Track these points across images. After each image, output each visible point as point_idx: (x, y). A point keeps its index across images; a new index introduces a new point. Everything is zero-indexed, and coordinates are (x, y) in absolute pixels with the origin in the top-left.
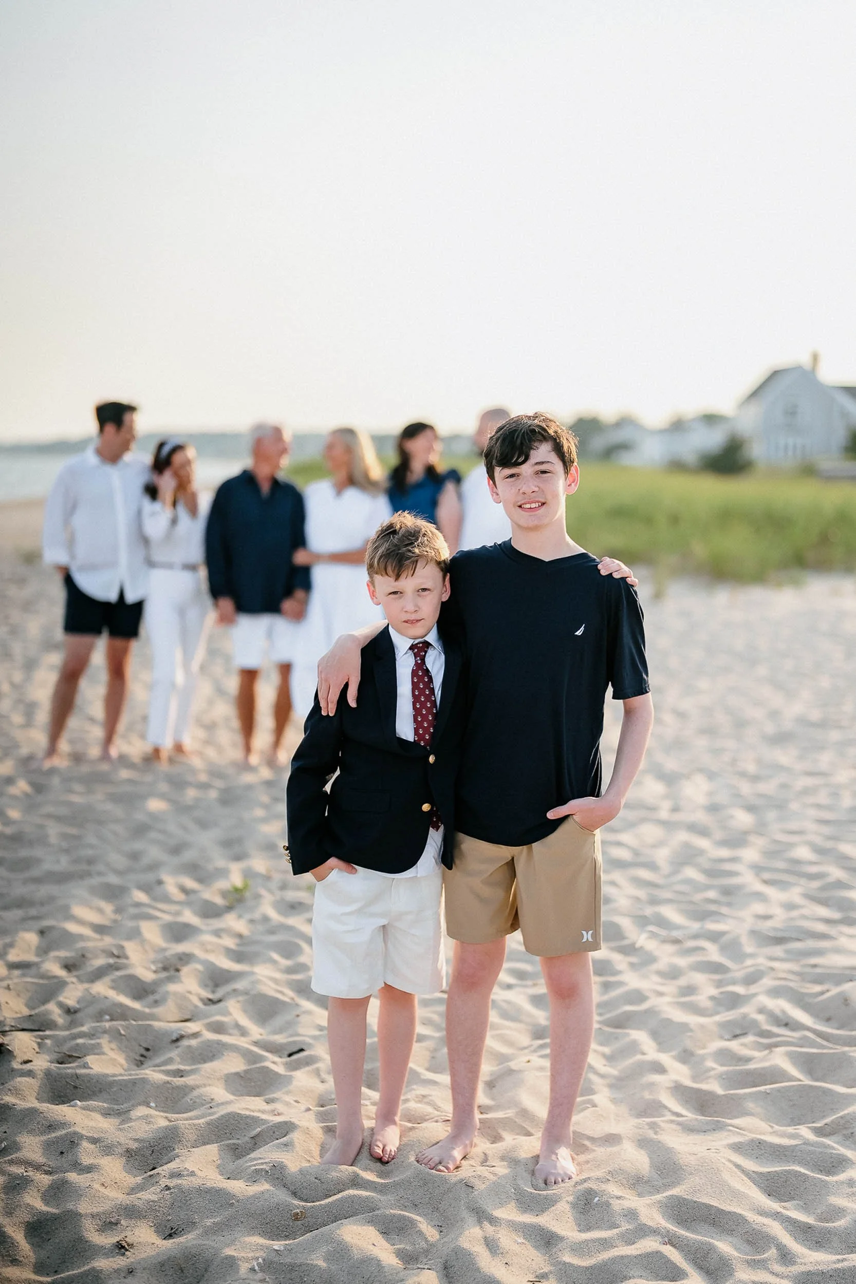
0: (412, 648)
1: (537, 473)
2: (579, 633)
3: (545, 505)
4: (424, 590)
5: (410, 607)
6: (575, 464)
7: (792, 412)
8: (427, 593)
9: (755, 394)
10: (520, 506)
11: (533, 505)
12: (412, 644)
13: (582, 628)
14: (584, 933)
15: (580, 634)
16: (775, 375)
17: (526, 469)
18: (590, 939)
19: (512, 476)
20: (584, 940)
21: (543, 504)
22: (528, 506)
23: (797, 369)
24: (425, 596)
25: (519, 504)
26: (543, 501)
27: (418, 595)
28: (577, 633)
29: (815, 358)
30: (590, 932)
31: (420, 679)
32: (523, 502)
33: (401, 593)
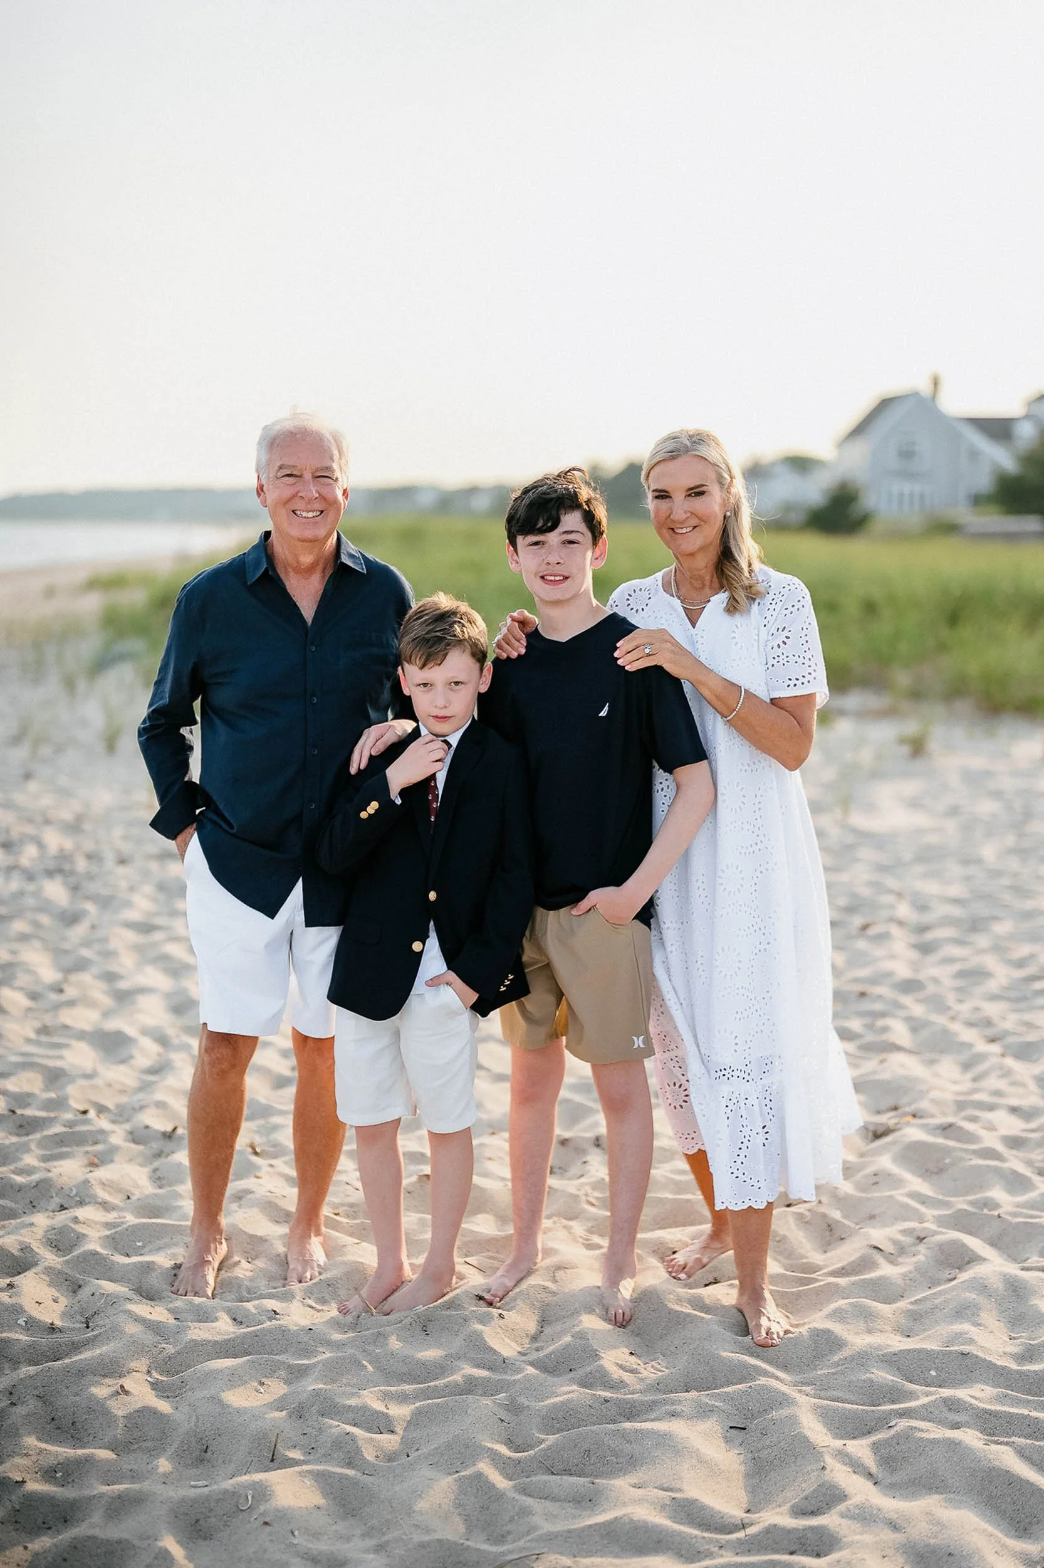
1: (564, 543)
3: (569, 579)
4: (457, 683)
5: (440, 702)
6: (604, 535)
7: (907, 454)
8: (460, 687)
9: (860, 430)
10: (542, 577)
11: (558, 578)
13: (606, 708)
14: (635, 1038)
16: (885, 405)
17: (553, 538)
18: (642, 1046)
19: (536, 543)
20: (636, 1046)
21: (566, 578)
22: (552, 578)
23: (913, 396)
24: (460, 690)
25: (541, 574)
26: (566, 574)
27: (451, 690)
29: (936, 382)
30: (641, 1038)
32: (545, 573)
33: (431, 685)
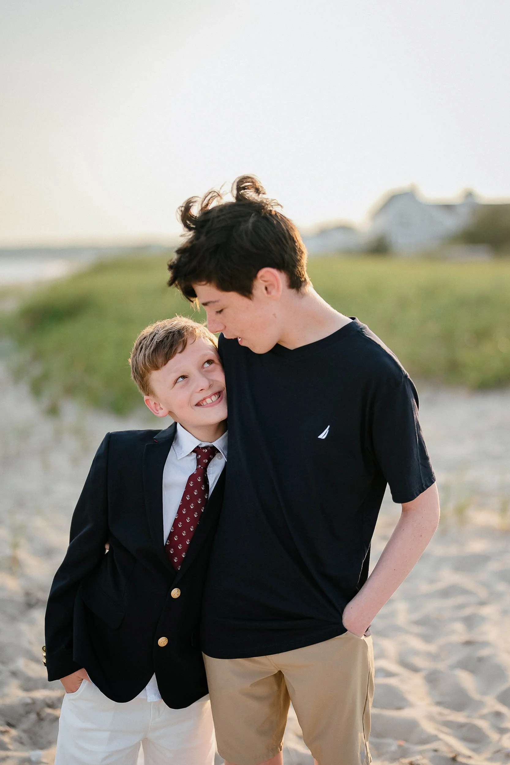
0: (197, 450)
2: (323, 436)
12: (198, 446)
15: (324, 438)
28: (320, 437)
31: (196, 484)
